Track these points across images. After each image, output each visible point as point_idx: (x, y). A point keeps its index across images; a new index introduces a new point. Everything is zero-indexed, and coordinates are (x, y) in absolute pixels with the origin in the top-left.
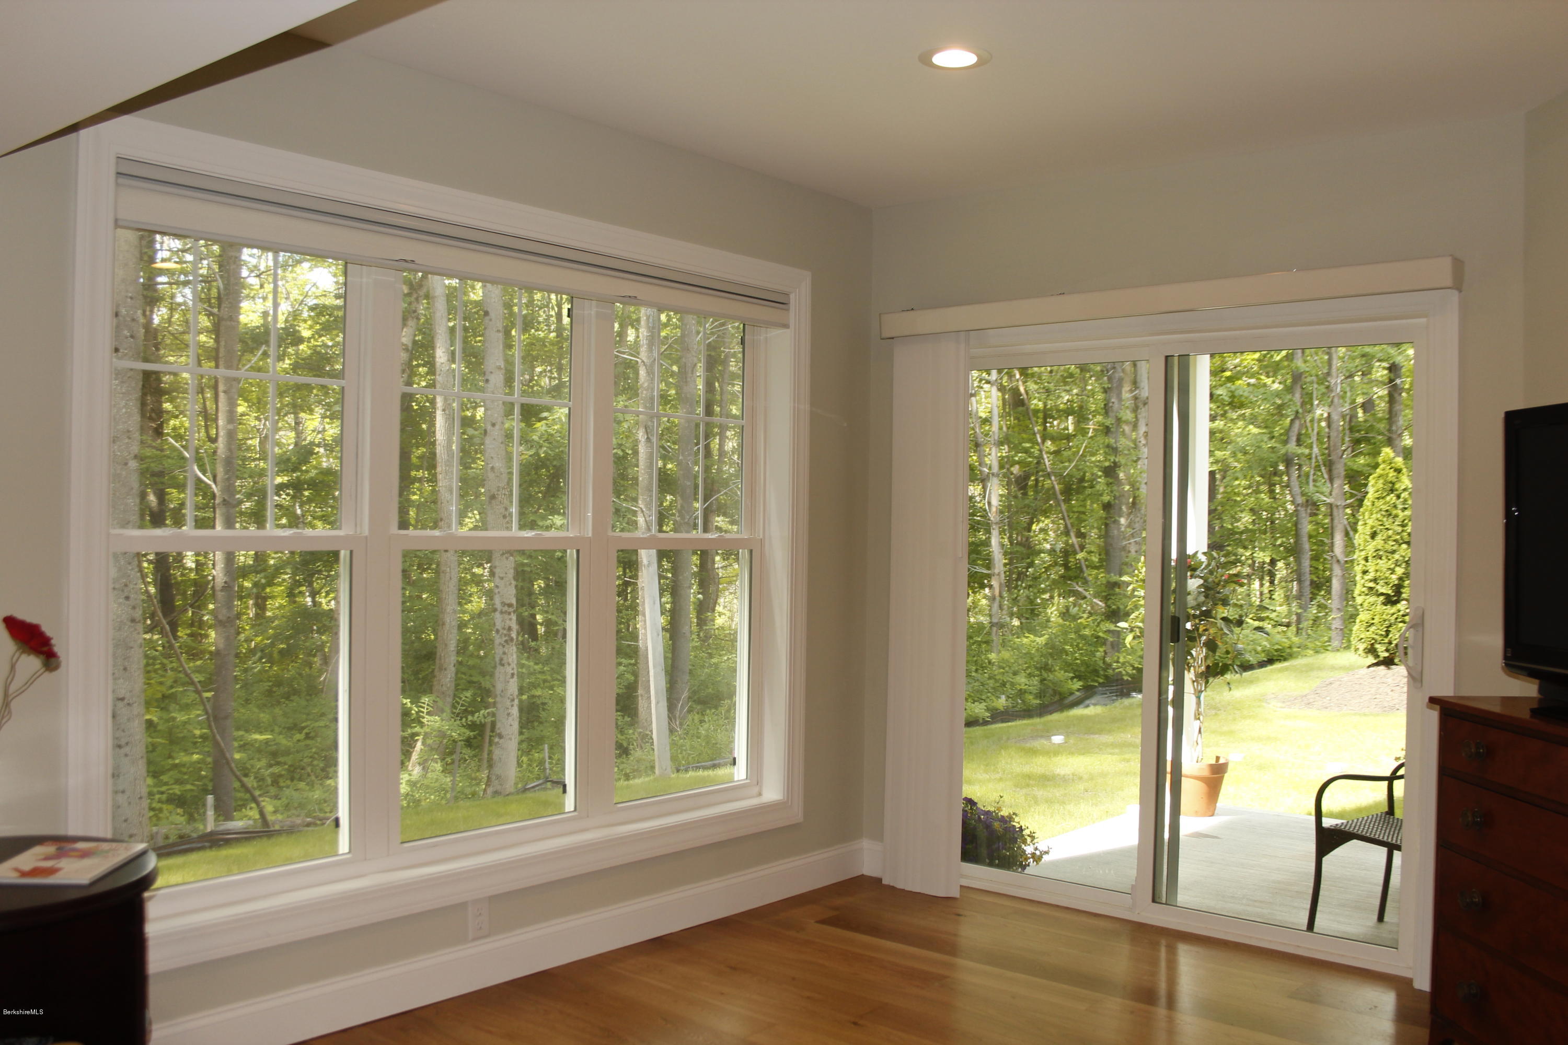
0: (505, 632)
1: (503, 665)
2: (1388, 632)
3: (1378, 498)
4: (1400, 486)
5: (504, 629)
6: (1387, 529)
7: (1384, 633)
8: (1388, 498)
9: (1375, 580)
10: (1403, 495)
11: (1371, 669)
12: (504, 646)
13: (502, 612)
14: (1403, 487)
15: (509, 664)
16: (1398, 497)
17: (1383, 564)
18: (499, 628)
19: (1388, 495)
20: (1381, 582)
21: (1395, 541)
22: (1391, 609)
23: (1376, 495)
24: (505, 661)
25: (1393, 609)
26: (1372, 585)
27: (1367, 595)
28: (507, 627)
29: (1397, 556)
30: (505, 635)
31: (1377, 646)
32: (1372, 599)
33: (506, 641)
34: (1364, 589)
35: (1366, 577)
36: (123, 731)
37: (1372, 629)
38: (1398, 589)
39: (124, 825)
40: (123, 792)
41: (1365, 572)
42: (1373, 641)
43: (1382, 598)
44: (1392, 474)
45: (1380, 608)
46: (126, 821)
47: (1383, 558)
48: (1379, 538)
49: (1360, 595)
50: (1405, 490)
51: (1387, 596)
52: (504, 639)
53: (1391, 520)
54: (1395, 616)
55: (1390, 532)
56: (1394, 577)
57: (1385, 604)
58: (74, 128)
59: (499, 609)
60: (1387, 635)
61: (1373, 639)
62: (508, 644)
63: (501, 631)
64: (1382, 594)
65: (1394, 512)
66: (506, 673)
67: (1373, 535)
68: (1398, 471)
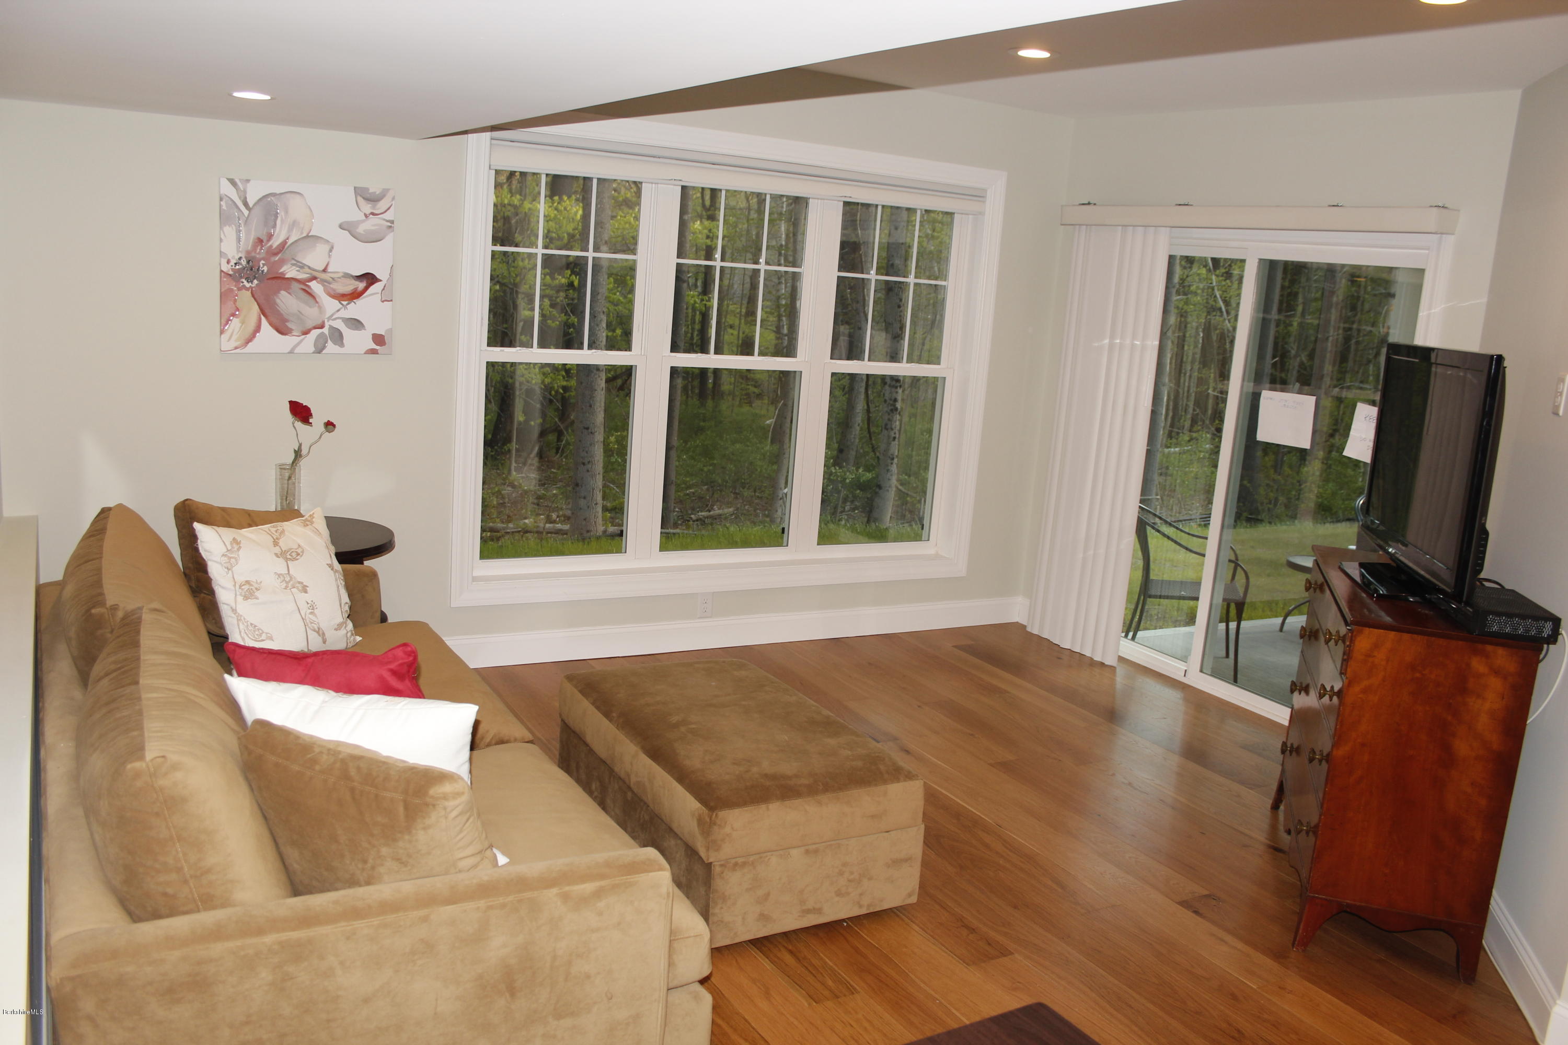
0: (891, 402)
1: (887, 429)
5: (891, 399)
12: (889, 414)
13: (890, 386)
15: (892, 429)
18: (887, 398)
24: (889, 426)
28: (893, 399)
30: (891, 405)
33: (892, 410)
36: (587, 452)
39: (584, 523)
40: (585, 498)
46: (585, 519)
52: (890, 408)
58: (466, 132)
59: (888, 383)
62: (893, 413)
63: (888, 401)
66: (889, 437)
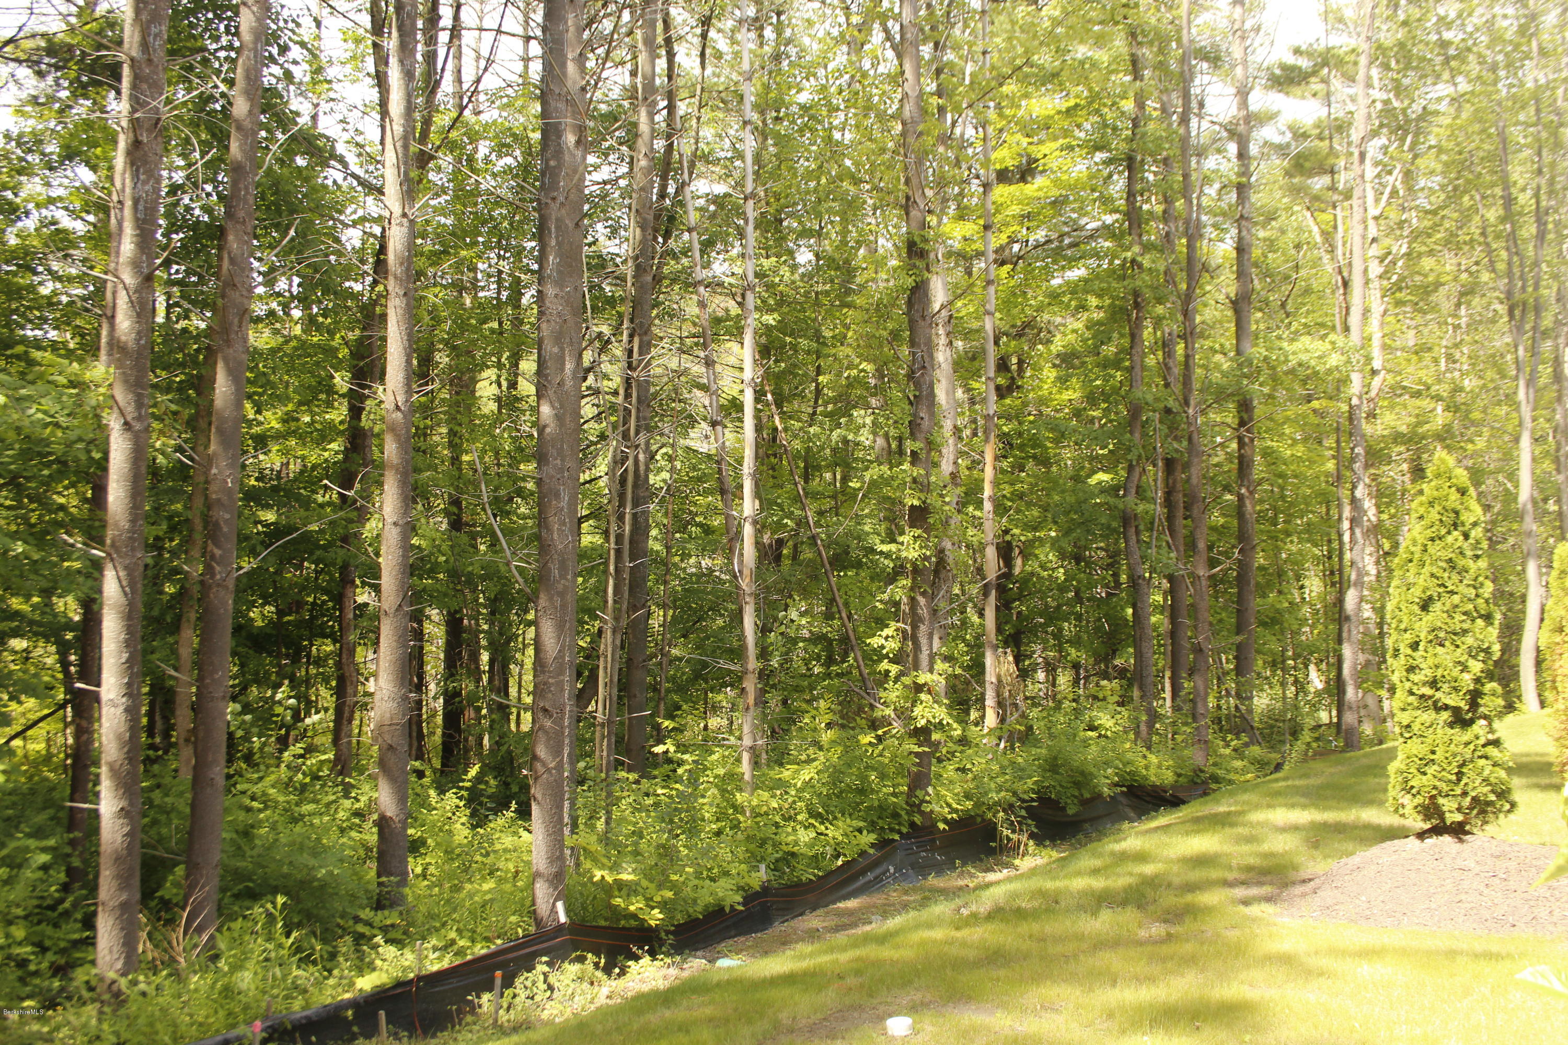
2: (1460, 775)
3: (1432, 540)
4: (1468, 518)
6: (1452, 593)
7: (1454, 778)
8: (1450, 539)
9: (1433, 684)
10: (1473, 534)
11: (1430, 841)
14: (1472, 520)
16: (1466, 536)
17: (1447, 656)
19: (1449, 533)
20: (1445, 687)
21: (1465, 613)
22: (1460, 736)
23: (1429, 533)
25: (1468, 736)
26: (1427, 691)
27: (1418, 708)
29: (1469, 640)
31: (1441, 801)
32: (1428, 716)
34: (1411, 699)
35: (1415, 678)
37: (1431, 770)
38: (1475, 697)
41: (1411, 669)
42: (1434, 792)
43: (1445, 715)
44: (1454, 496)
45: (1443, 733)
47: (1447, 643)
48: (1437, 607)
49: (1403, 710)
50: (1475, 524)
51: (1456, 711)
53: (1455, 577)
54: (1472, 747)
55: (1456, 599)
56: (1467, 677)
57: (1451, 725)
60: (1459, 780)
61: (1435, 788)
64: (1446, 707)
65: (1461, 562)
67: (1425, 606)
68: (1463, 492)
